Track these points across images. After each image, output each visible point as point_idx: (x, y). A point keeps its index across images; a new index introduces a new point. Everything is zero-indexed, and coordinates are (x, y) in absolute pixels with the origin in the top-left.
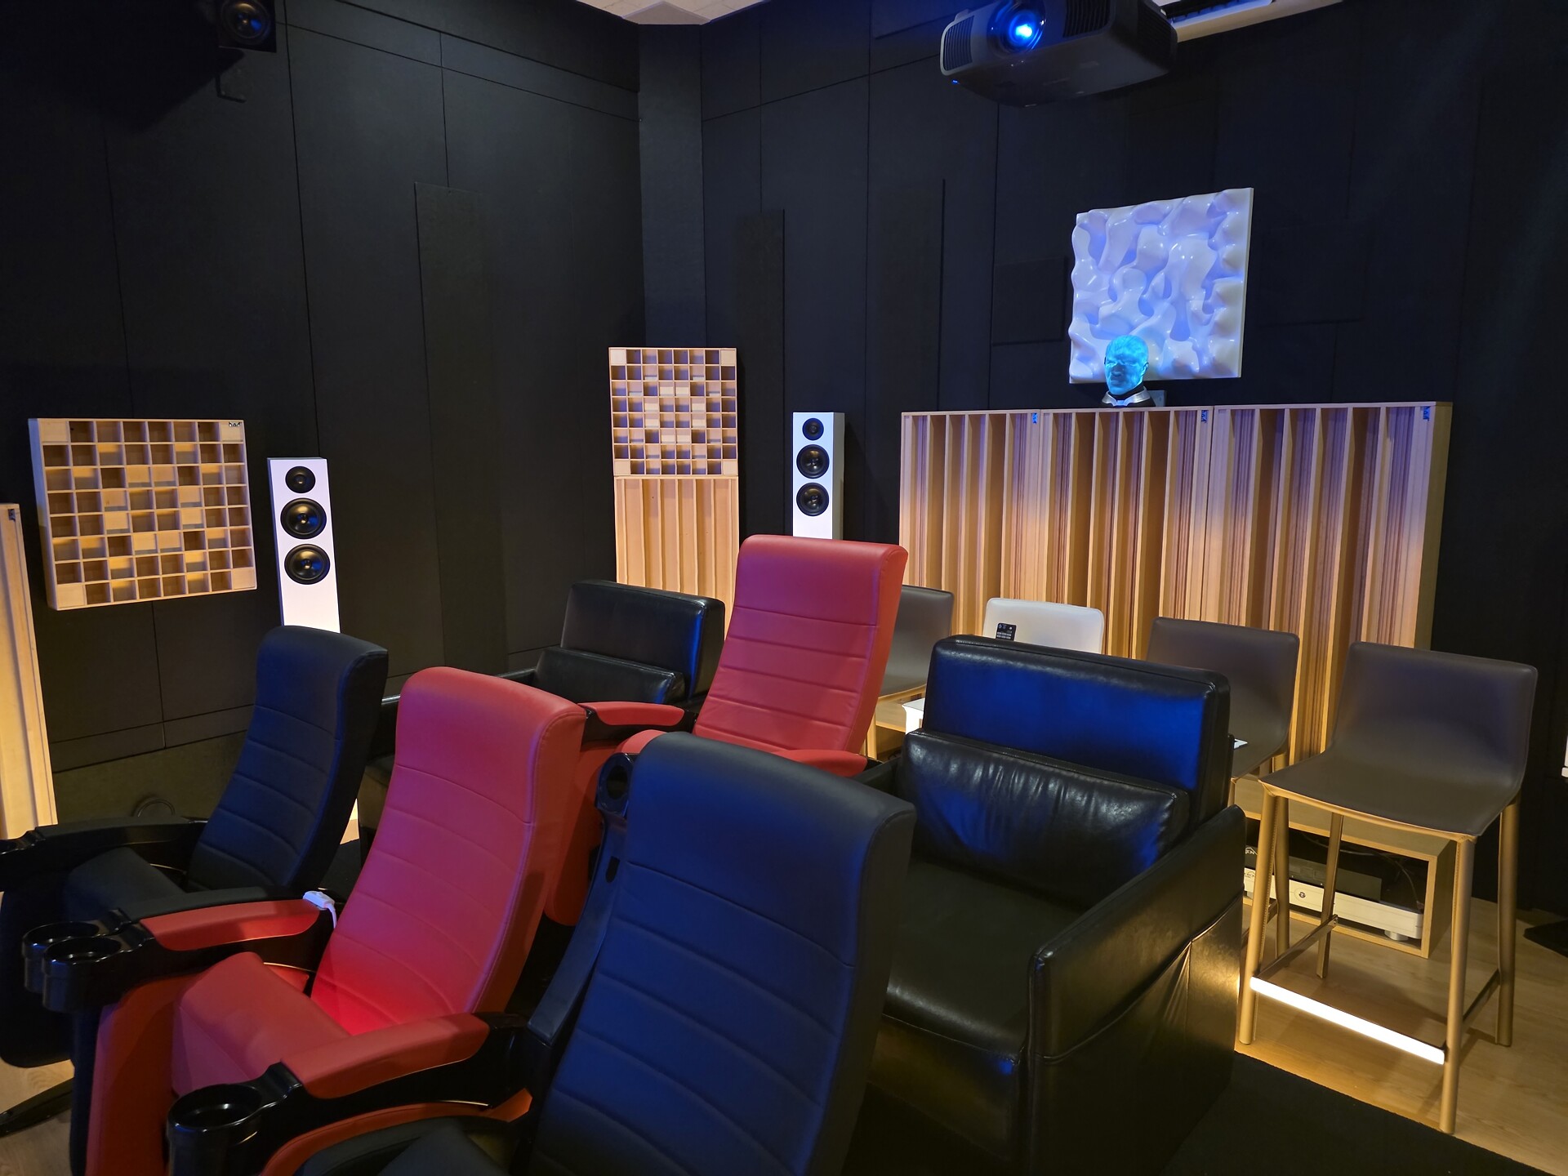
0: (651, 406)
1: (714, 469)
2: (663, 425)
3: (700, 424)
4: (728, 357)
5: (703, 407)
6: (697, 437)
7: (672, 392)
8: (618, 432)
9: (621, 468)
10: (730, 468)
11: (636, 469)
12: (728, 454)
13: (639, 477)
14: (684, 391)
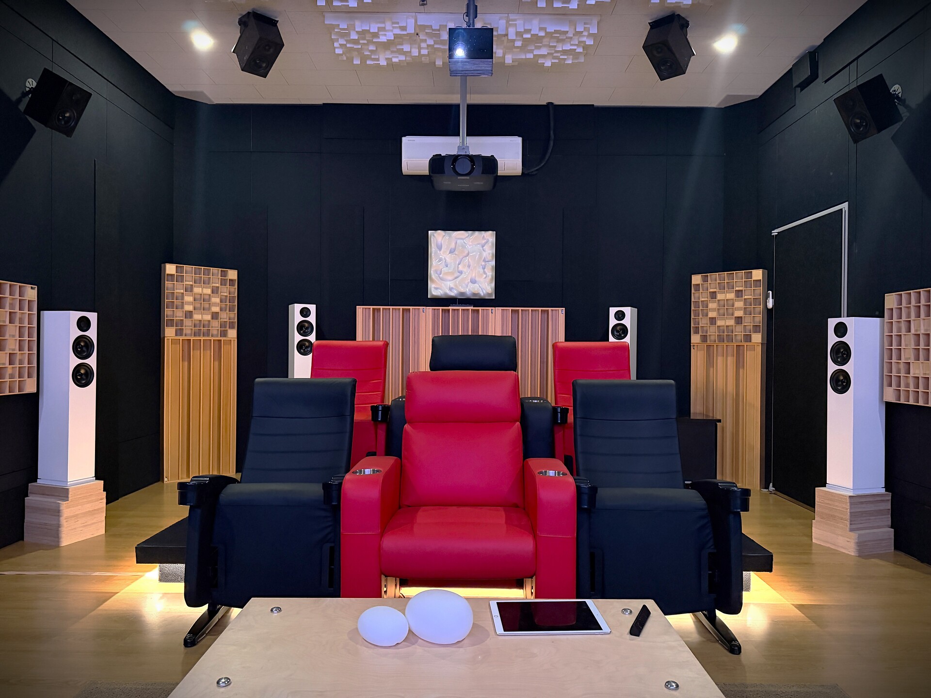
0: (188, 298)
1: (224, 334)
2: (195, 309)
3: (216, 309)
4: (233, 274)
5: (217, 300)
6: (215, 316)
7: (201, 291)
8: (168, 312)
9: (169, 333)
10: (233, 334)
11: (179, 332)
12: (232, 327)
13: (181, 338)
14: (208, 291)
